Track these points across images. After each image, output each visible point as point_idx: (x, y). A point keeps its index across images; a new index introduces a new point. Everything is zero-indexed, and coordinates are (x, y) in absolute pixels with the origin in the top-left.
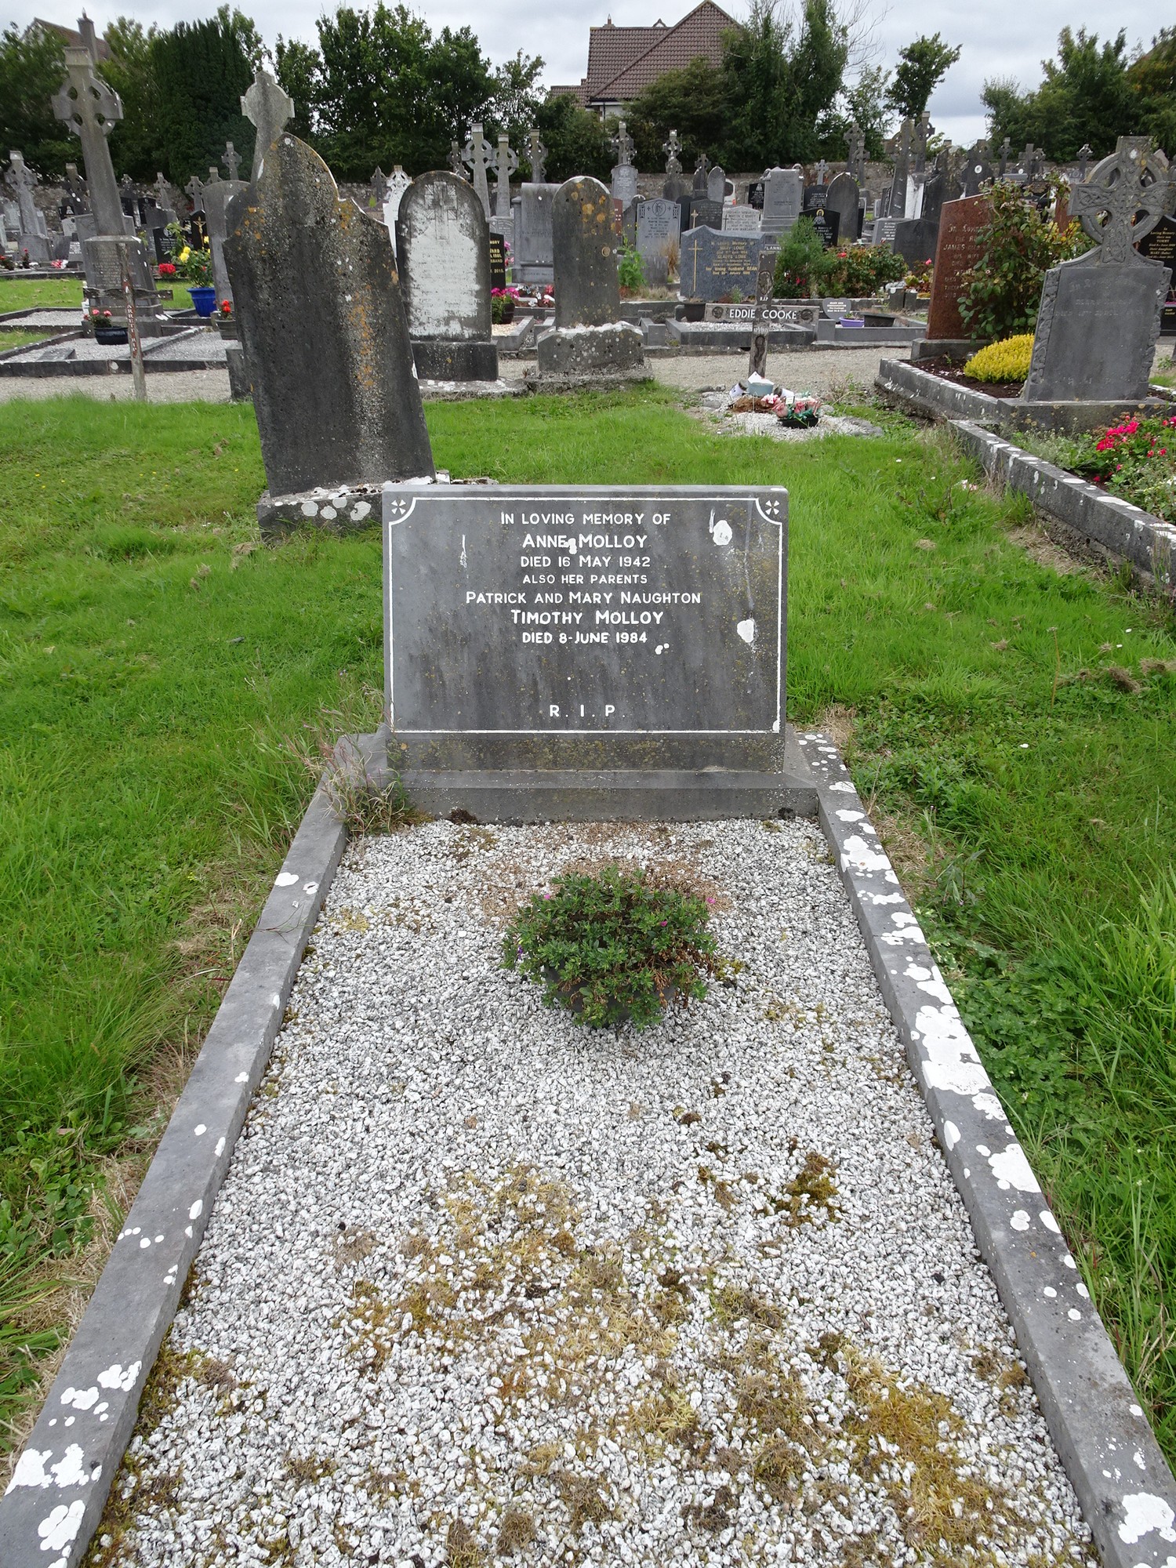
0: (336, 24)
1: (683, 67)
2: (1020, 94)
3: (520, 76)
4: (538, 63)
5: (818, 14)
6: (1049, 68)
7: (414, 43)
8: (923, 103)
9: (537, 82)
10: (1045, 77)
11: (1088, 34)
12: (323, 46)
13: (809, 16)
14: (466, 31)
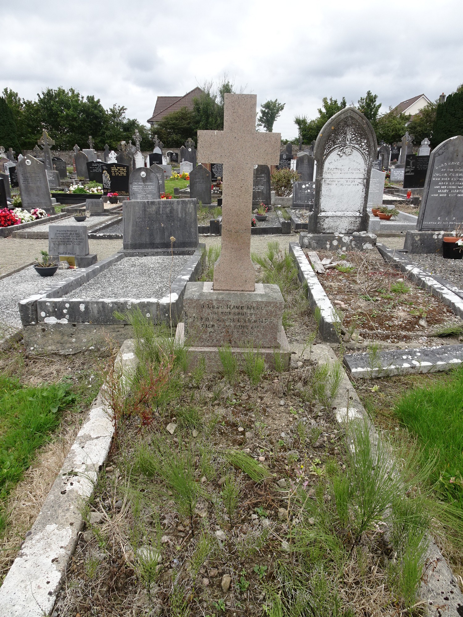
3: (116, 114)
6: (320, 112)
8: (272, 124)
9: (123, 115)
11: (334, 99)
14: (94, 97)
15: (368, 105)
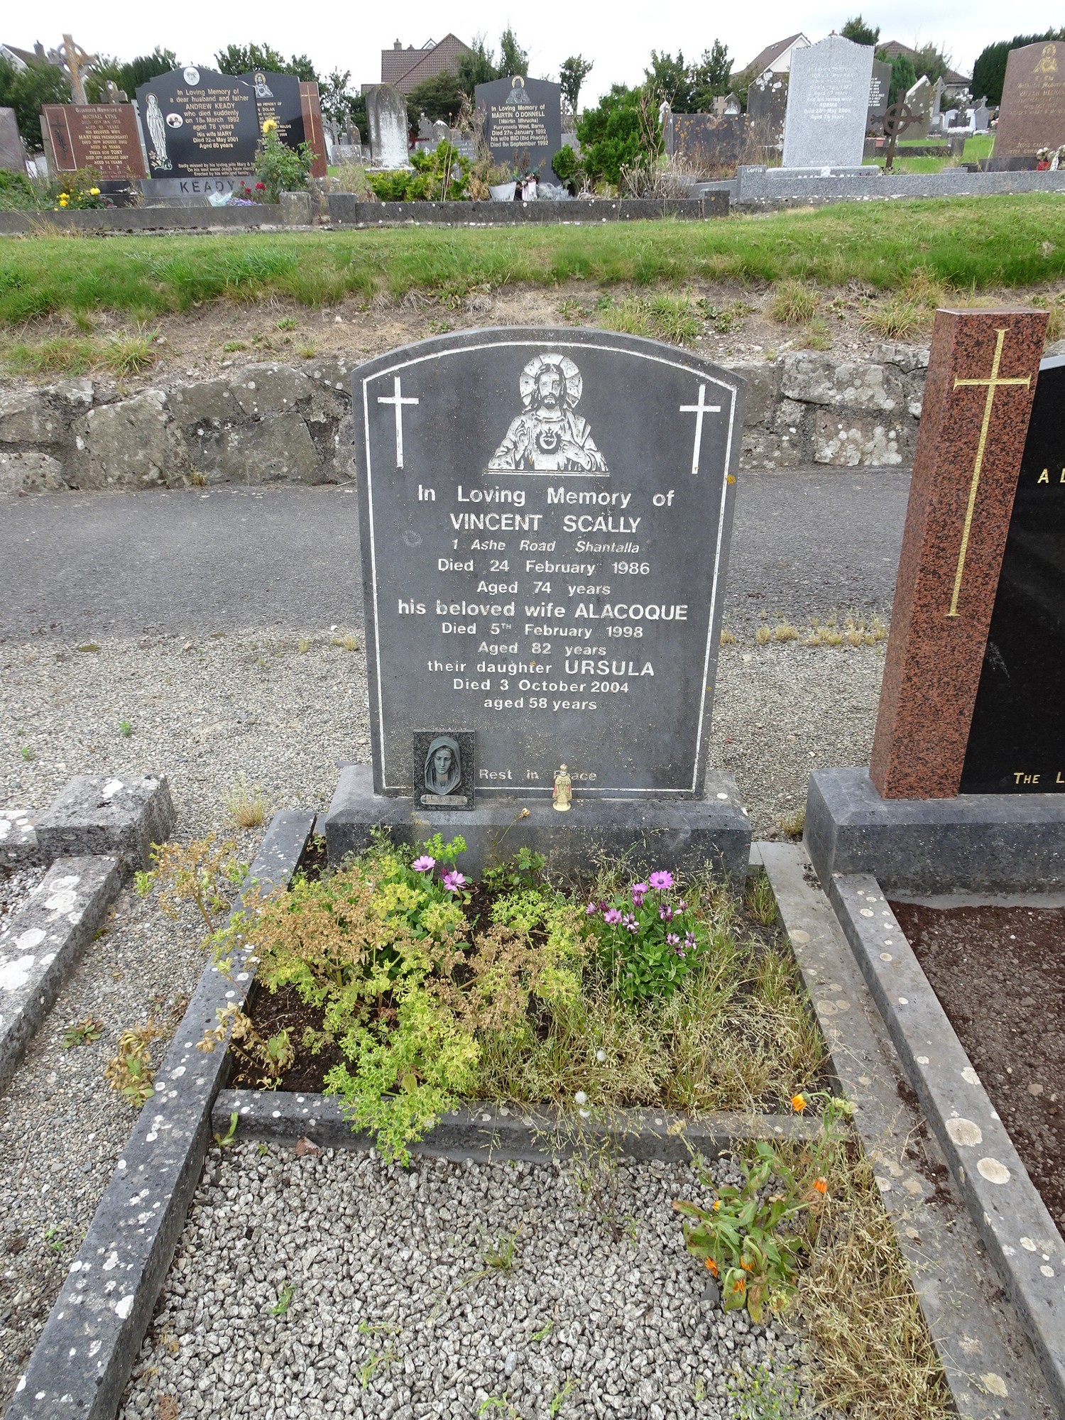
0: (227, 54)
1: (435, 74)
2: (631, 89)
3: (339, 84)
4: (347, 75)
5: (508, 44)
6: (647, 73)
7: (274, 62)
8: (576, 94)
9: (349, 84)
10: (644, 79)
11: (666, 53)
12: (221, 67)
13: (503, 45)
14: (304, 57)
15: (716, 60)
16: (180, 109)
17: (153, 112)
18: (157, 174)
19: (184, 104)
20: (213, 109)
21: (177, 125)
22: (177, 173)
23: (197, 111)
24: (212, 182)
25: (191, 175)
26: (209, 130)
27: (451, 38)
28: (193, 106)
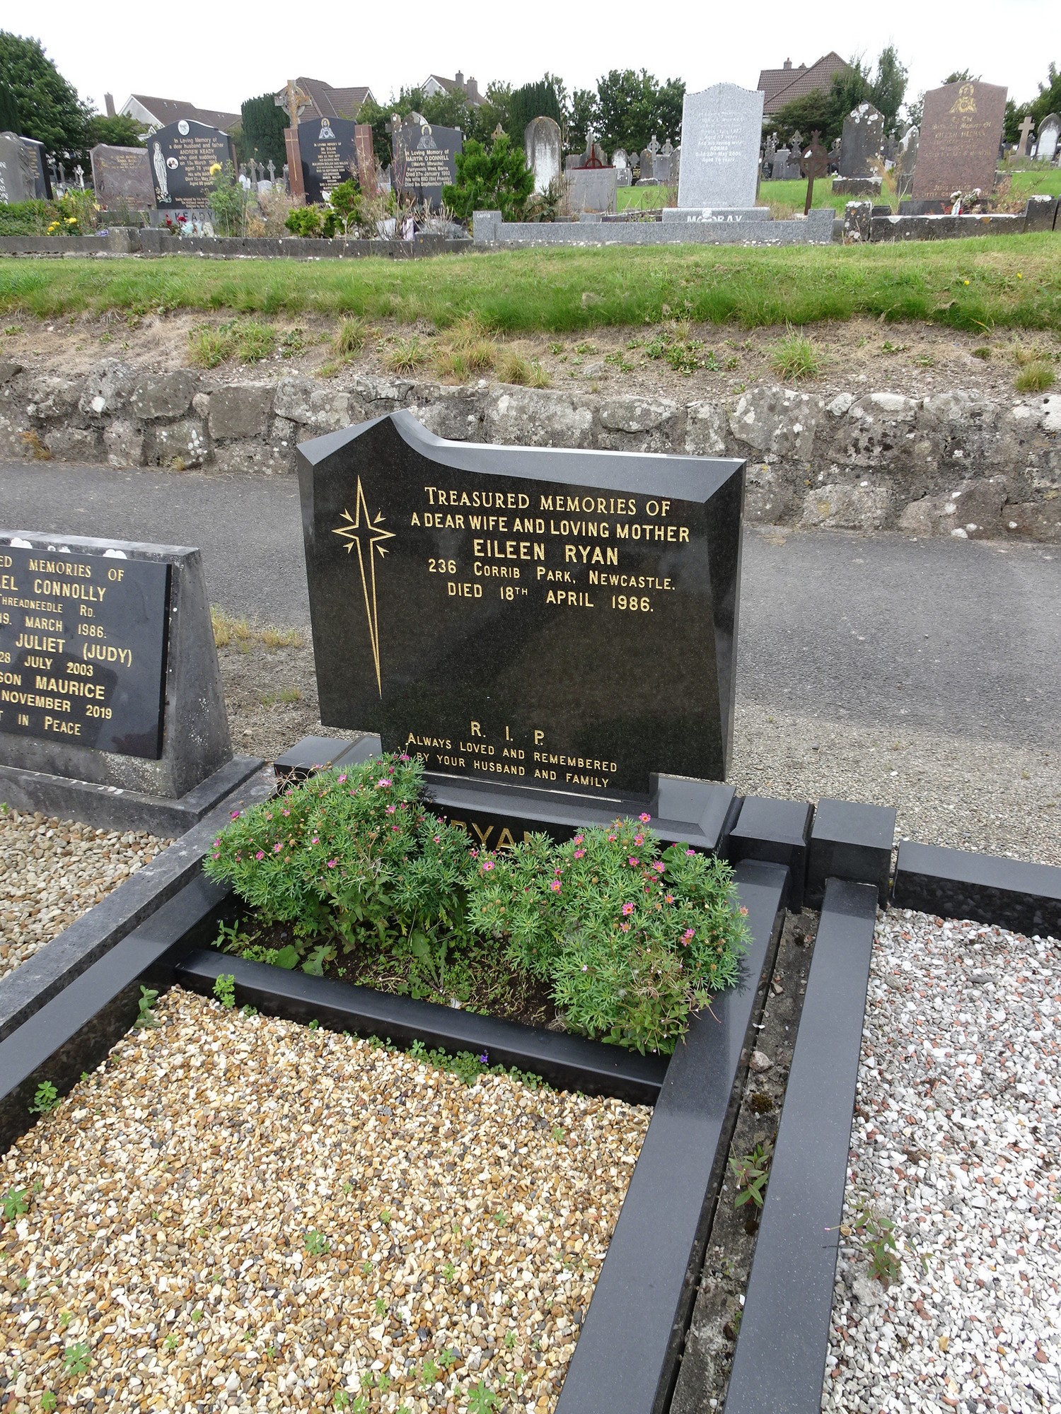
0: (608, 78)
1: (807, 93)
2: (1021, 104)
5: (888, 61)
7: (649, 88)
10: (1037, 94)
12: (599, 91)
16: (176, 154)
17: (158, 156)
18: (161, 206)
19: (178, 150)
20: (199, 154)
21: (174, 167)
22: (175, 205)
23: (188, 156)
24: (197, 213)
25: (184, 207)
26: (196, 171)
27: (833, 56)
28: (185, 152)
